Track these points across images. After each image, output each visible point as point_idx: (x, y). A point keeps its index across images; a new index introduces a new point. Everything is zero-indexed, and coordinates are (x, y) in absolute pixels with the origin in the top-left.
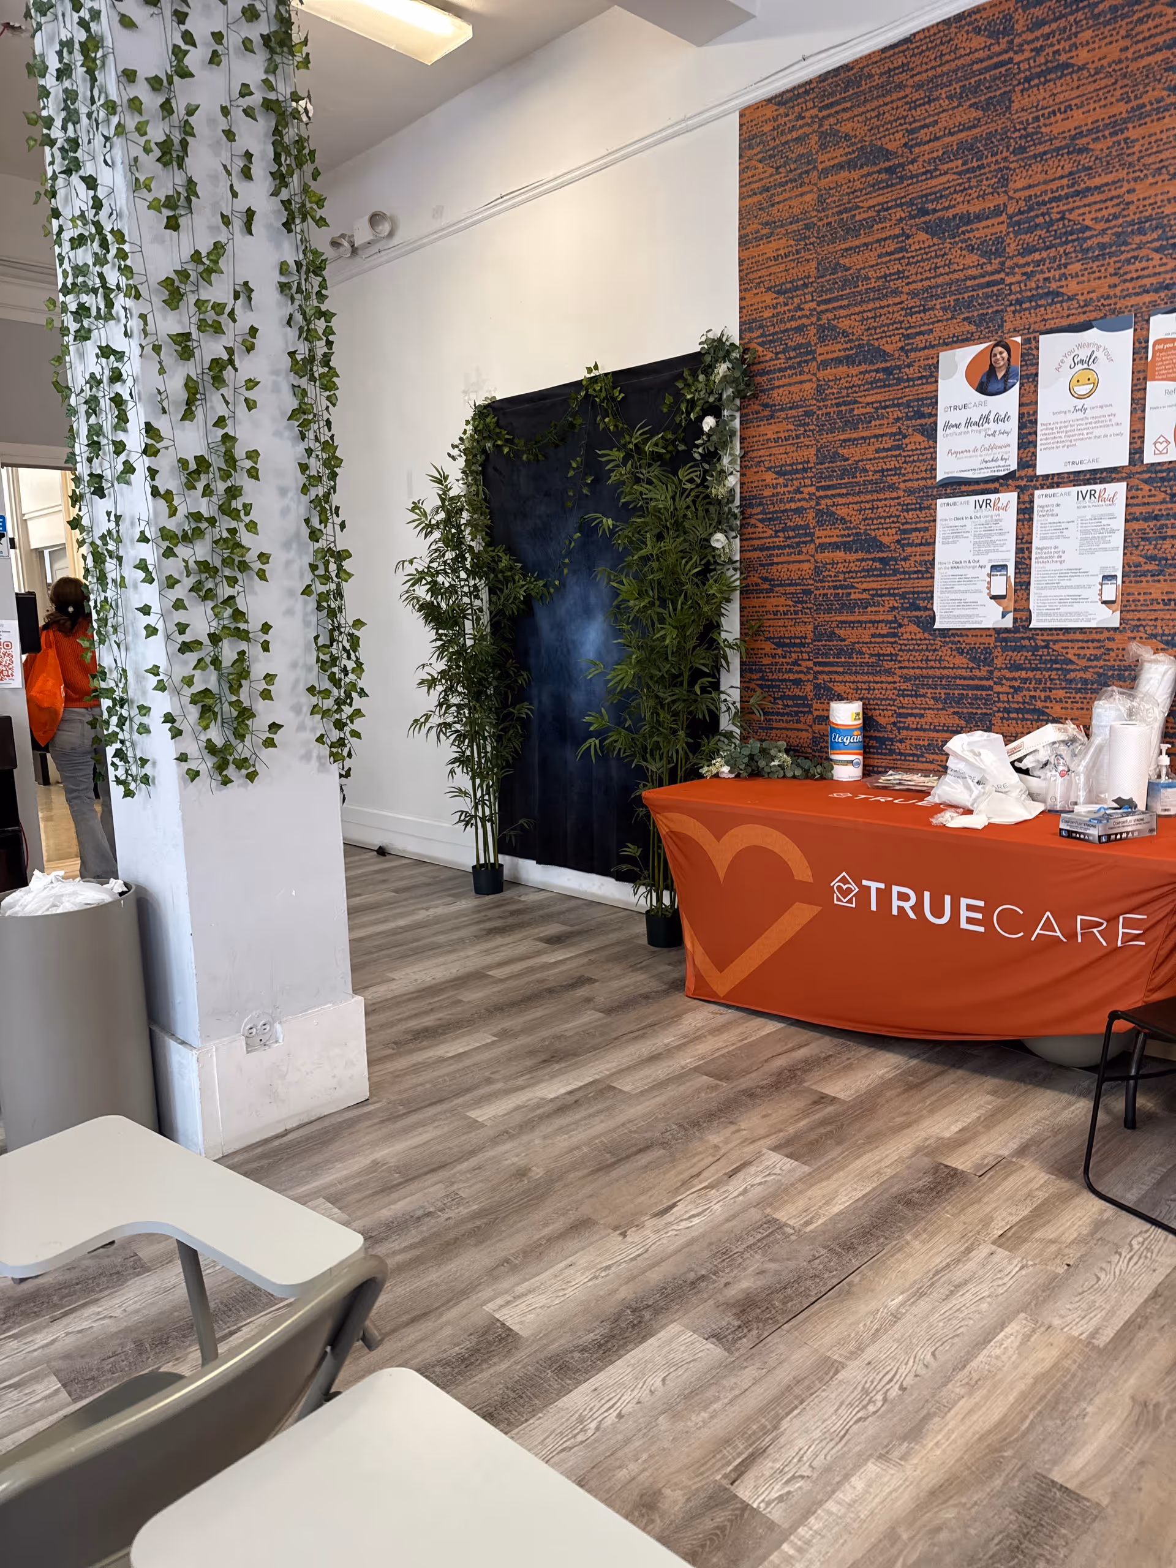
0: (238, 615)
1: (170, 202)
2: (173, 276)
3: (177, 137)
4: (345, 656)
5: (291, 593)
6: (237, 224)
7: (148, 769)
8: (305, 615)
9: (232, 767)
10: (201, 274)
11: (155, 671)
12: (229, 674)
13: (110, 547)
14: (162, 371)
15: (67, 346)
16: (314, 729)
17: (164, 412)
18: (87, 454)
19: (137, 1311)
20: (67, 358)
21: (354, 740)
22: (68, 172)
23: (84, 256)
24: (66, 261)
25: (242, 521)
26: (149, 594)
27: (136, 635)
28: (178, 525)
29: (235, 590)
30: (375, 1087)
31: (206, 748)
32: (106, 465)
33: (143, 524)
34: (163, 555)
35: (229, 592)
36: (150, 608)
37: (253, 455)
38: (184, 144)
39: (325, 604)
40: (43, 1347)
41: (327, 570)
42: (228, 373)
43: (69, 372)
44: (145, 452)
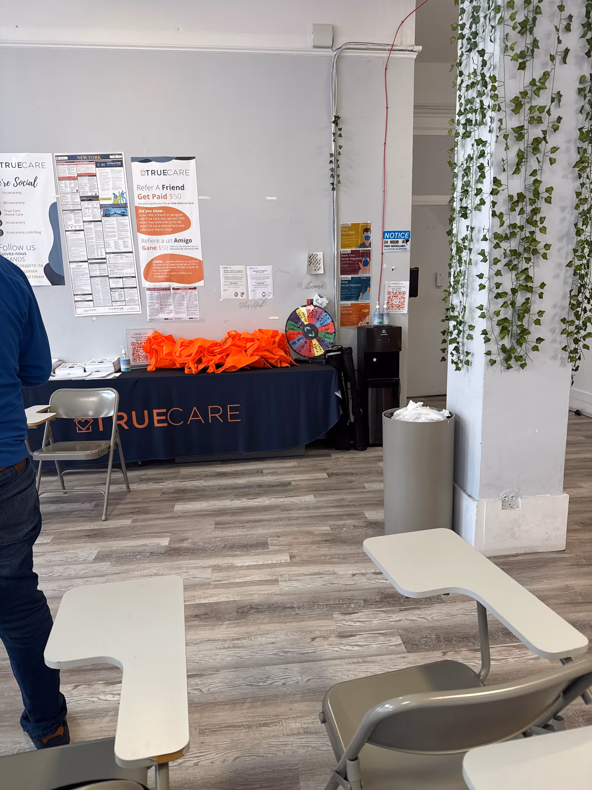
0: (529, 278)
1: (522, 55)
2: (519, 96)
3: (531, 16)
4: (586, 301)
5: (559, 265)
6: (558, 59)
7: (469, 358)
8: (566, 278)
9: (513, 360)
10: (534, 91)
11: (481, 308)
12: (519, 310)
13: (465, 244)
14: (507, 148)
15: (457, 143)
16: (561, 343)
17: (504, 170)
18: (460, 197)
19: (438, 621)
20: (456, 149)
21: (585, 350)
22: (470, 51)
23: (472, 93)
24: (463, 97)
25: (538, 227)
26: (484, 268)
27: (473, 289)
28: (504, 231)
29: (529, 265)
30: (569, 544)
31: (501, 349)
32: (469, 201)
33: (486, 231)
34: (494, 247)
35: (525, 266)
36: (483, 275)
37: (549, 190)
38: (535, 19)
39: (578, 272)
40: (395, 621)
41: (582, 252)
42: (542, 146)
43: (456, 156)
44: (492, 193)
